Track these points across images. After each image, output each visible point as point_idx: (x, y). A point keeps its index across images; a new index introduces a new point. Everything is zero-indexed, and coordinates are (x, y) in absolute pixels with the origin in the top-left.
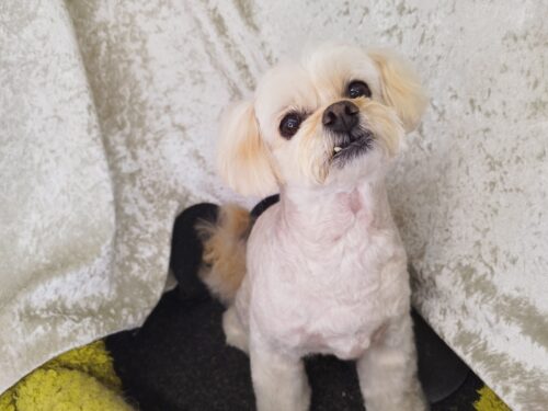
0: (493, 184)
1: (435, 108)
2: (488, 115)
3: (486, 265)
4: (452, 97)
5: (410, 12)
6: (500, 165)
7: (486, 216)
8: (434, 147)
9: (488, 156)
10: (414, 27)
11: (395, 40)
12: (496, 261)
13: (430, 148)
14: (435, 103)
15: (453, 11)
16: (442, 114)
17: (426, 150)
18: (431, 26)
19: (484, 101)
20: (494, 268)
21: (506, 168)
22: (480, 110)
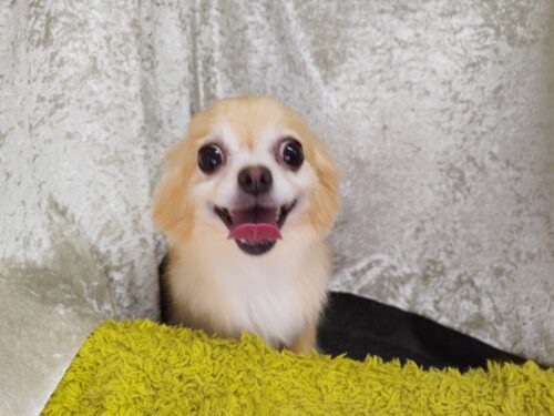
0: (520, 212)
1: (476, 164)
2: (519, 169)
3: (512, 264)
4: (491, 159)
5: (462, 102)
6: (526, 199)
7: (512, 232)
8: (473, 190)
9: (517, 195)
10: (465, 112)
11: (446, 117)
12: (519, 261)
13: (469, 190)
14: (478, 161)
15: (499, 107)
16: (482, 169)
17: (465, 192)
18: (480, 114)
19: (516, 161)
20: (519, 265)
21: (531, 201)
22: (513, 166)
